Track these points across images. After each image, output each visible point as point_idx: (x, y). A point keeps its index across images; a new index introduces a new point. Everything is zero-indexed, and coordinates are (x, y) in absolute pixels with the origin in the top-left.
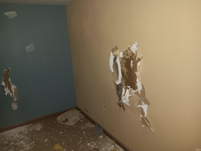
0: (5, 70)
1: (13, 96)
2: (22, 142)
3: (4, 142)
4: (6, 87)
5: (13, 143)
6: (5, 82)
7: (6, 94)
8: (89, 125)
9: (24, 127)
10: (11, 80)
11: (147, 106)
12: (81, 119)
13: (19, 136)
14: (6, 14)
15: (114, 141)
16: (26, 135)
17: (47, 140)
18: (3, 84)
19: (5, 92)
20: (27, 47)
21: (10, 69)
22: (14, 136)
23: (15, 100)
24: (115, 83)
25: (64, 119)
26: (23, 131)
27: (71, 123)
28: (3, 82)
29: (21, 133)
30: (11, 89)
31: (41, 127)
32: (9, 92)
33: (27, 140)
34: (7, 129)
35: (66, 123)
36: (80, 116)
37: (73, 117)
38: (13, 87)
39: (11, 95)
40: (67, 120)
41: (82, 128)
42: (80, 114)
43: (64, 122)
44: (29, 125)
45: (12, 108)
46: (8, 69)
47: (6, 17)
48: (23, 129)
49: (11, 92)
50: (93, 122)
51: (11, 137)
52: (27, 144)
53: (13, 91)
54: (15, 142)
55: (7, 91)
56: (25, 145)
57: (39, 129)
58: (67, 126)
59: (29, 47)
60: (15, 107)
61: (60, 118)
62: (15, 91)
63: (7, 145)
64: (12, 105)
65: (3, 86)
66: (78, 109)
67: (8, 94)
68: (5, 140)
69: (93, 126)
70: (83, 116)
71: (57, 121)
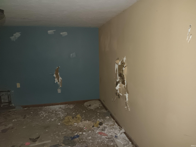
0: (57, 67)
1: (59, 84)
2: (59, 112)
3: (50, 111)
4: (56, 78)
5: (54, 112)
6: (56, 74)
7: (56, 82)
8: (104, 111)
9: (63, 105)
10: (59, 74)
11: (128, 94)
12: (99, 107)
13: (59, 109)
14: (61, 33)
15: (115, 121)
16: (63, 109)
17: (74, 113)
18: (55, 76)
19: (55, 81)
20: (71, 54)
21: (60, 67)
22: (56, 109)
23: (60, 87)
24: (116, 81)
25: (88, 105)
26: (62, 107)
27: (92, 108)
28: (55, 74)
29: (60, 108)
30: (59, 80)
31: (73, 107)
32: (57, 81)
33: (63, 111)
34: (53, 105)
35: (89, 107)
36: (99, 105)
37: (95, 104)
38: (60, 78)
39: (58, 83)
40: (90, 106)
41: (98, 111)
42: (100, 104)
43: (88, 106)
44: (66, 105)
45: (58, 92)
46: (59, 67)
47: (61, 35)
48: (62, 106)
49: (59, 81)
50: (106, 109)
51: (54, 109)
52: (62, 114)
53: (60, 81)
54: (56, 112)
55: (56, 80)
56: (61, 114)
57: (71, 108)
58: (89, 109)
59: (72, 55)
60: (59, 91)
61: (86, 104)
62: (61, 81)
63: (51, 112)
64: (58, 90)
65: (54, 77)
66: (100, 100)
67: (57, 82)
68: (51, 110)
69: (106, 112)
70: (101, 105)
71: (84, 105)
